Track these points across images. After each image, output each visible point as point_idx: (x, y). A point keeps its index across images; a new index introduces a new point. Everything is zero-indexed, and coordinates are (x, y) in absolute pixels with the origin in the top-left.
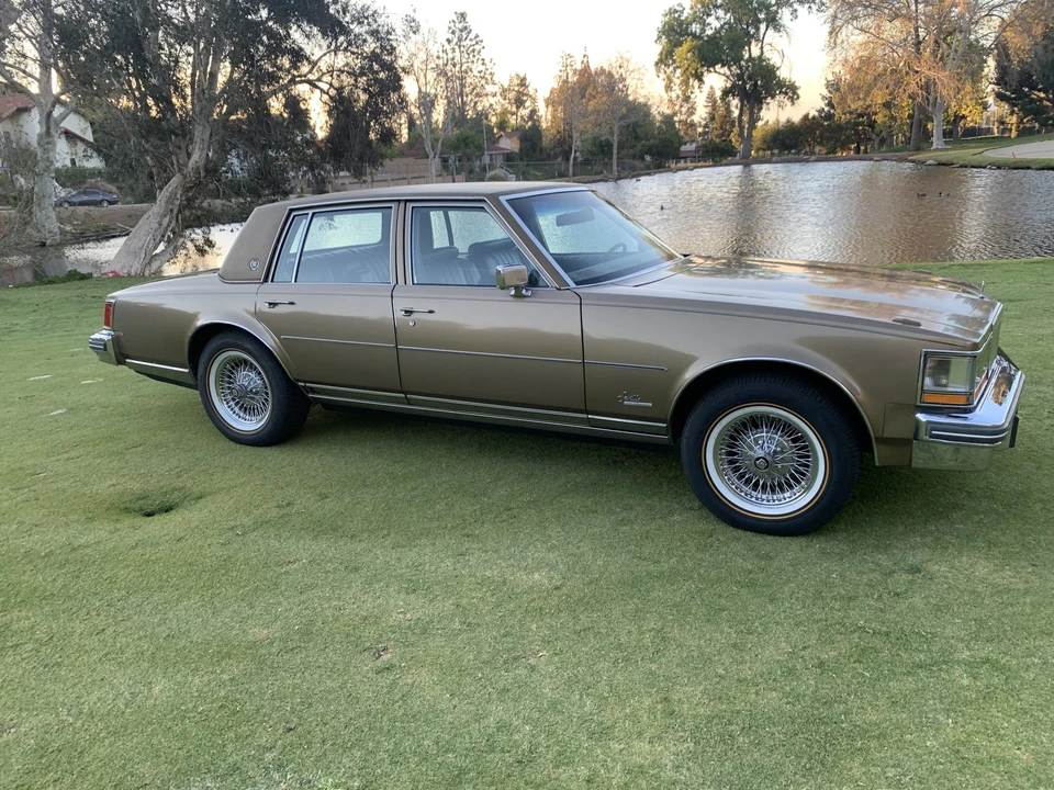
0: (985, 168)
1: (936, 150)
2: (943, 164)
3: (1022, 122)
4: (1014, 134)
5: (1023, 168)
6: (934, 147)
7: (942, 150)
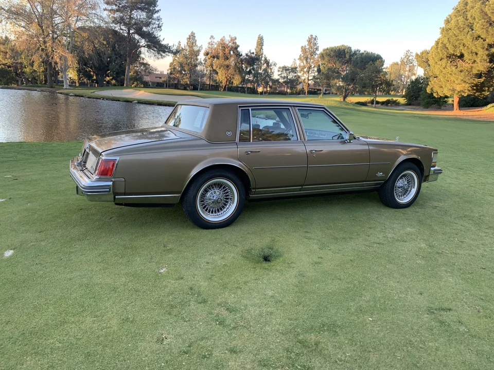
0: (100, 99)
1: (66, 89)
2: (78, 96)
3: (80, 79)
4: (77, 85)
5: (116, 101)
6: (65, 87)
7: (69, 89)
